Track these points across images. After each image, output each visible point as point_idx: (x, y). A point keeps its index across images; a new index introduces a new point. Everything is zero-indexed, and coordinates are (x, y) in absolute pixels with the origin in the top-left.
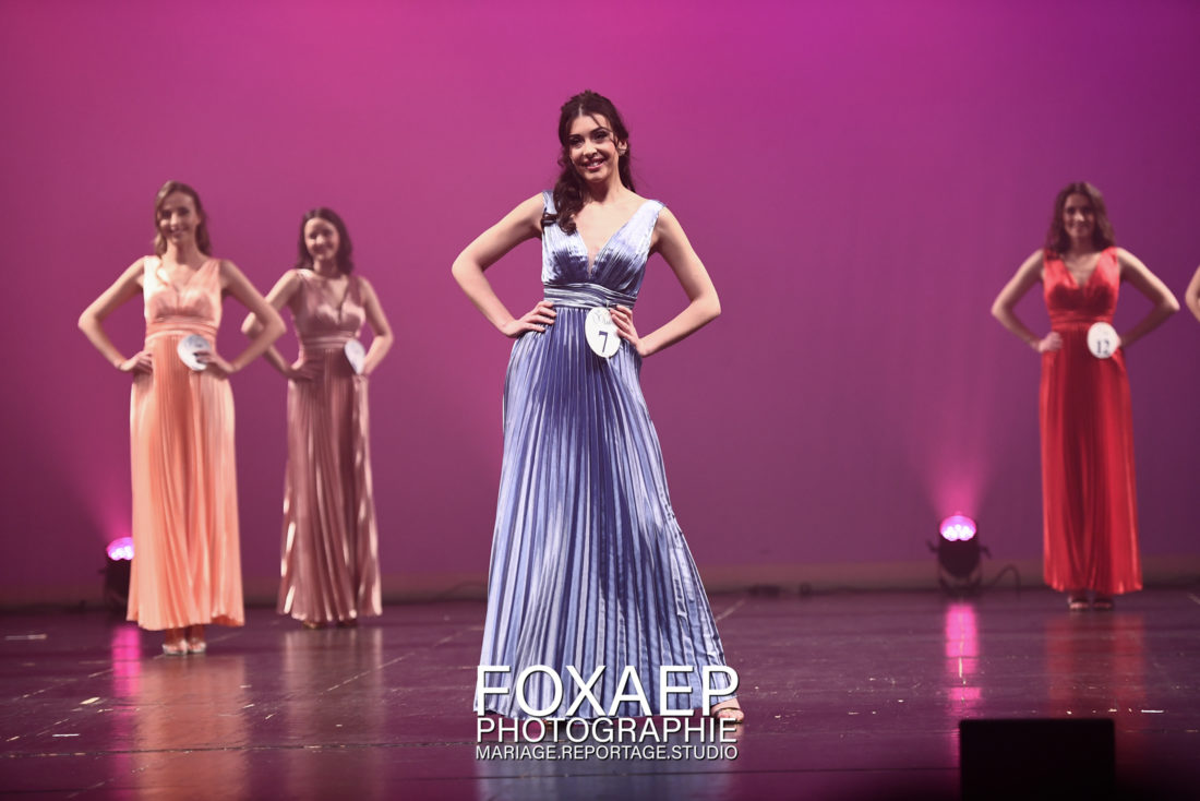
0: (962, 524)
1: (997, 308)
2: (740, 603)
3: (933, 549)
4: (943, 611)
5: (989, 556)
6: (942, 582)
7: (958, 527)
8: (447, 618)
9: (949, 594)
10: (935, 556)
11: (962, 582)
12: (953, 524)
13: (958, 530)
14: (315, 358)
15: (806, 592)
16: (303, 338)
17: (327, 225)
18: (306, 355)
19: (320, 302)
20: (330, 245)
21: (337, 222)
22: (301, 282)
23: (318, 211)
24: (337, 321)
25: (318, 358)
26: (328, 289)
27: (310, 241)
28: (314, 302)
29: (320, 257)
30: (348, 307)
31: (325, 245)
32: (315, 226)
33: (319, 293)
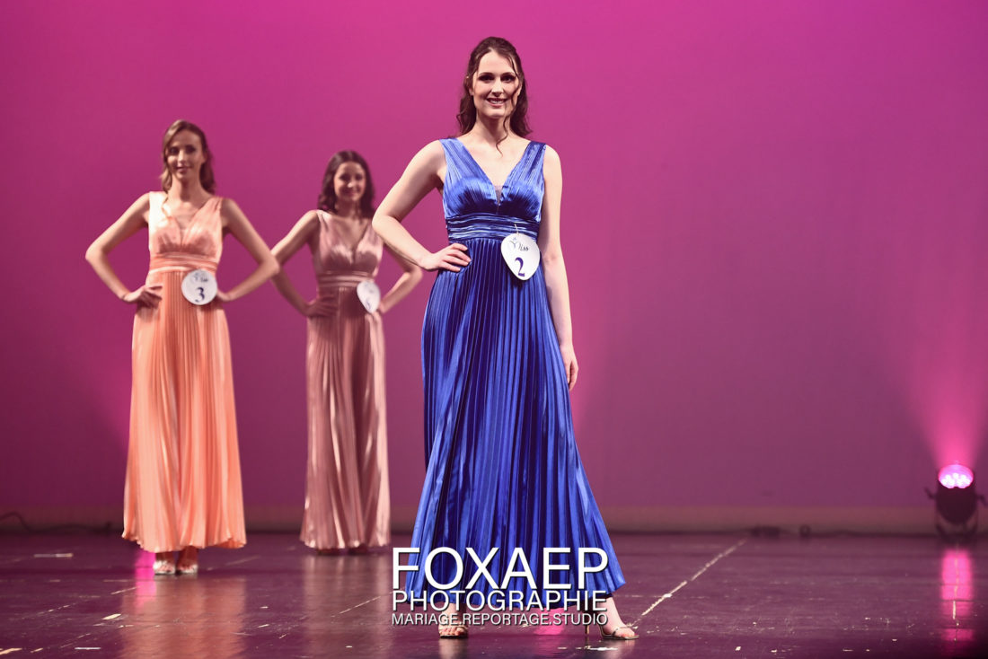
0: (960, 472)
2: (741, 543)
3: (931, 496)
4: (939, 556)
5: (985, 504)
6: (939, 528)
7: (956, 475)
9: (945, 540)
10: (933, 503)
11: (958, 529)
12: (951, 472)
13: (956, 478)
15: (806, 534)
16: (319, 276)
17: (359, 169)
18: (322, 292)
19: (336, 243)
20: (358, 189)
21: (365, 166)
22: (319, 222)
23: (350, 155)
24: (351, 261)
25: (332, 296)
26: (347, 229)
27: (338, 183)
28: (329, 242)
29: (346, 199)
30: (364, 247)
31: (355, 189)
32: (347, 169)
33: (336, 234)
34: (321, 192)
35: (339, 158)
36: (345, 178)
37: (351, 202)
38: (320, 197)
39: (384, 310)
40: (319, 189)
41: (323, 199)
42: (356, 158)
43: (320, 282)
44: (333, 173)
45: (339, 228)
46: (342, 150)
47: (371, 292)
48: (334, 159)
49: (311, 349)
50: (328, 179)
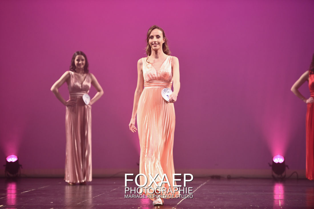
0: (280, 158)
1: (293, 89)
2: (208, 181)
3: (270, 166)
4: (273, 185)
5: (288, 168)
6: (273, 176)
7: (279, 159)
8: (115, 183)
9: (275, 180)
10: (271, 168)
11: (279, 176)
12: (277, 158)
13: (279, 160)
14: (73, 99)
15: (229, 178)
16: (70, 92)
17: (83, 57)
18: (71, 98)
19: (76, 82)
20: (83, 64)
21: (85, 56)
22: (70, 75)
23: (80, 52)
24: (81, 88)
25: (75, 99)
26: (79, 77)
27: (76, 62)
28: (74, 81)
29: (79, 67)
30: (85, 83)
31: (81, 64)
32: (79, 57)
33: (76, 78)
34: (71, 65)
35: (76, 54)
36: (78, 60)
37: (81, 68)
38: (70, 67)
39: (91, 104)
40: (70, 64)
41: (71, 67)
42: (82, 54)
43: (71, 95)
44: (74, 58)
45: (76, 77)
46: (77, 51)
47: (87, 98)
48: (75, 54)
49: (67, 117)
50: (73, 61)
